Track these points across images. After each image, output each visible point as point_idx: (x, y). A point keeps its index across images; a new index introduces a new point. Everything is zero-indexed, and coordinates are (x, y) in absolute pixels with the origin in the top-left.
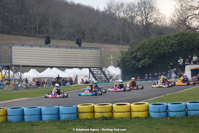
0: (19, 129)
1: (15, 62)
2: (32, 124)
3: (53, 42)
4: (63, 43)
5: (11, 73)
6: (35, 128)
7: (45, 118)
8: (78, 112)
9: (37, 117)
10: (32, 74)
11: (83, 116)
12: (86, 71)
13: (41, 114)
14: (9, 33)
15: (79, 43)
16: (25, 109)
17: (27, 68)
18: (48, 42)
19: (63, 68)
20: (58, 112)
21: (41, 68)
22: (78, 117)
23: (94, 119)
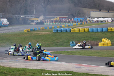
0: (92, 34)
1: (91, 16)
2: (95, 32)
3: (101, 11)
4: (104, 11)
5: (90, 19)
6: (96, 34)
7: (99, 31)
8: (108, 29)
9: (97, 31)
10: (96, 19)
11: (109, 31)
12: (110, 19)
13: (98, 30)
14: (90, 8)
15: (108, 11)
16: (94, 28)
17: (94, 18)
18: (100, 11)
19: (104, 18)
20: (102, 30)
21: (98, 18)
22: (108, 31)
23: (112, 31)
